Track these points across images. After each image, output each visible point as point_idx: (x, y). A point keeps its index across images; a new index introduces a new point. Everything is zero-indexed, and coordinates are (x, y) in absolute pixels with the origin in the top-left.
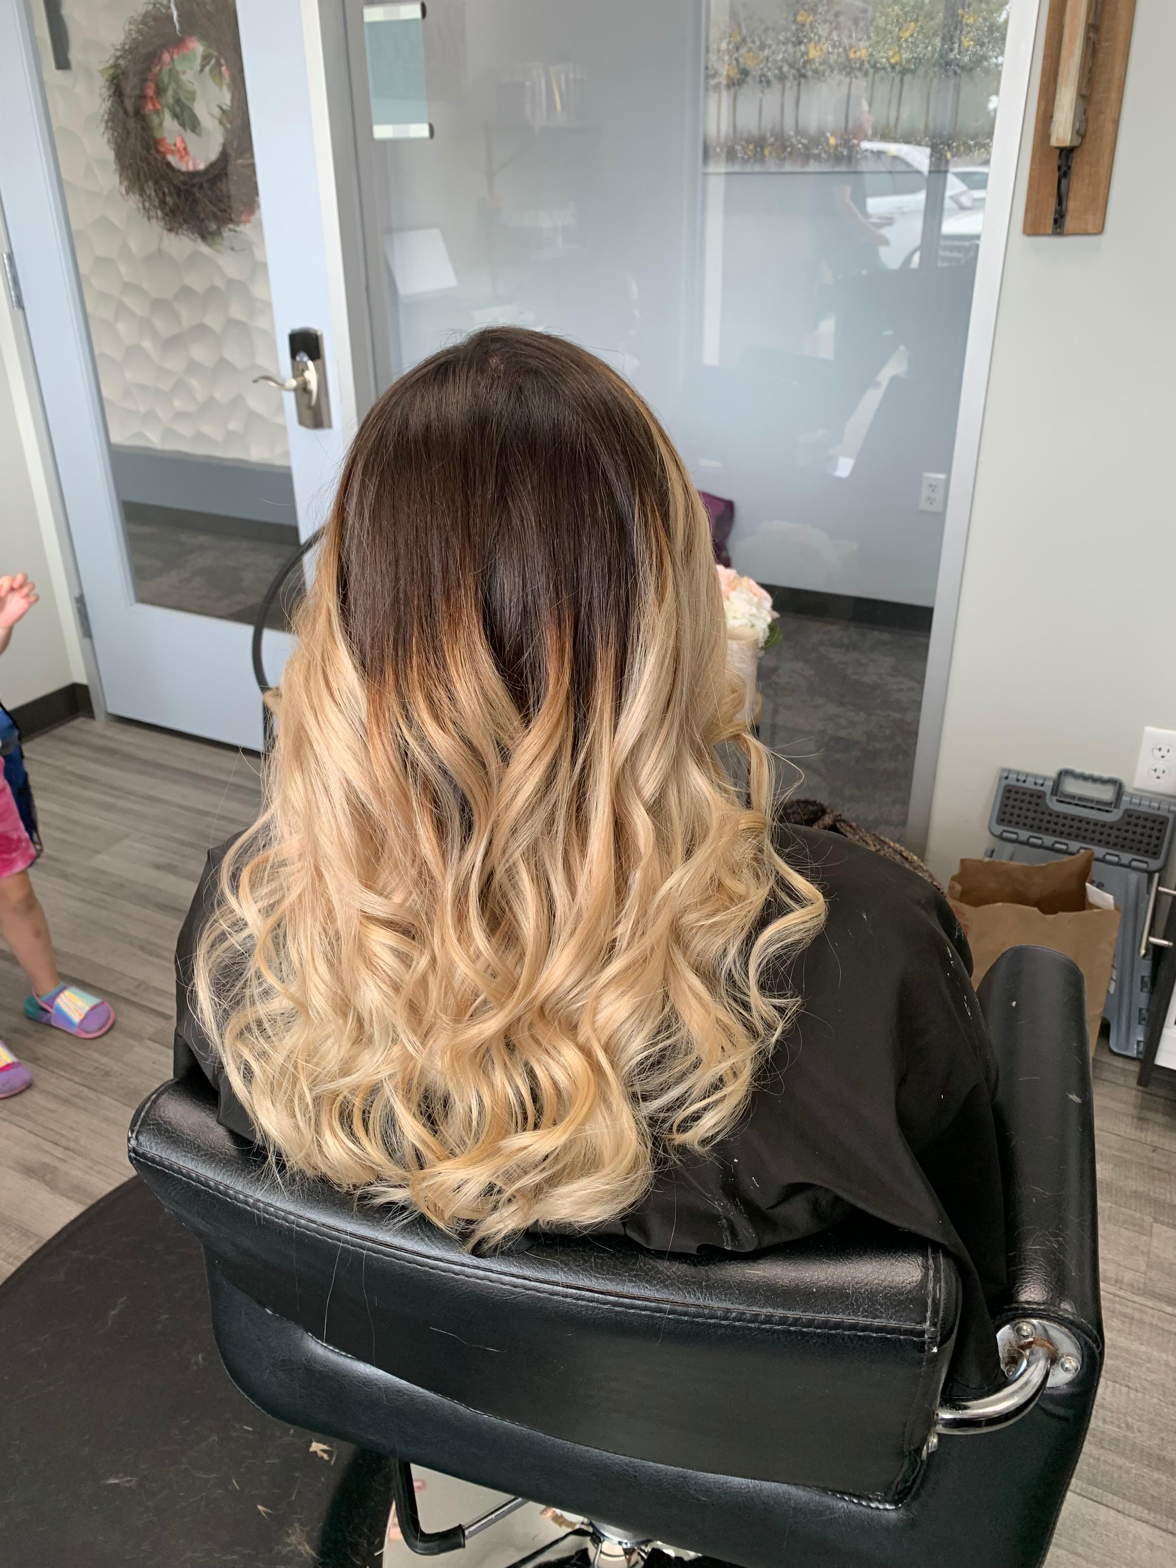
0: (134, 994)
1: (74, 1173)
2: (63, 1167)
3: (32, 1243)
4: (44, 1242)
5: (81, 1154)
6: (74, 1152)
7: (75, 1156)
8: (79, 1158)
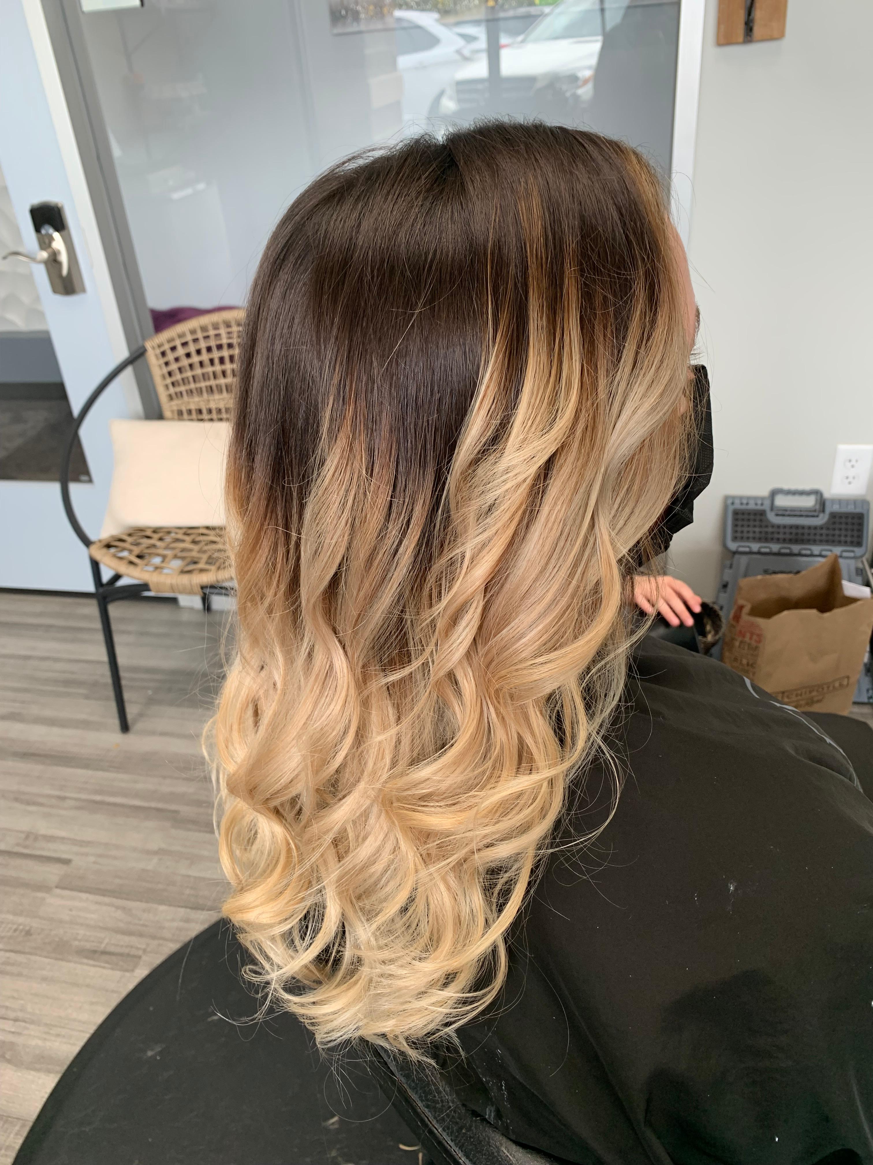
0: (26, 847)
1: (34, 1042)
2: (19, 1040)
3: (17, 1128)
4: (30, 1124)
5: (32, 1022)
6: (24, 1021)
7: (28, 1025)
8: (32, 1027)
